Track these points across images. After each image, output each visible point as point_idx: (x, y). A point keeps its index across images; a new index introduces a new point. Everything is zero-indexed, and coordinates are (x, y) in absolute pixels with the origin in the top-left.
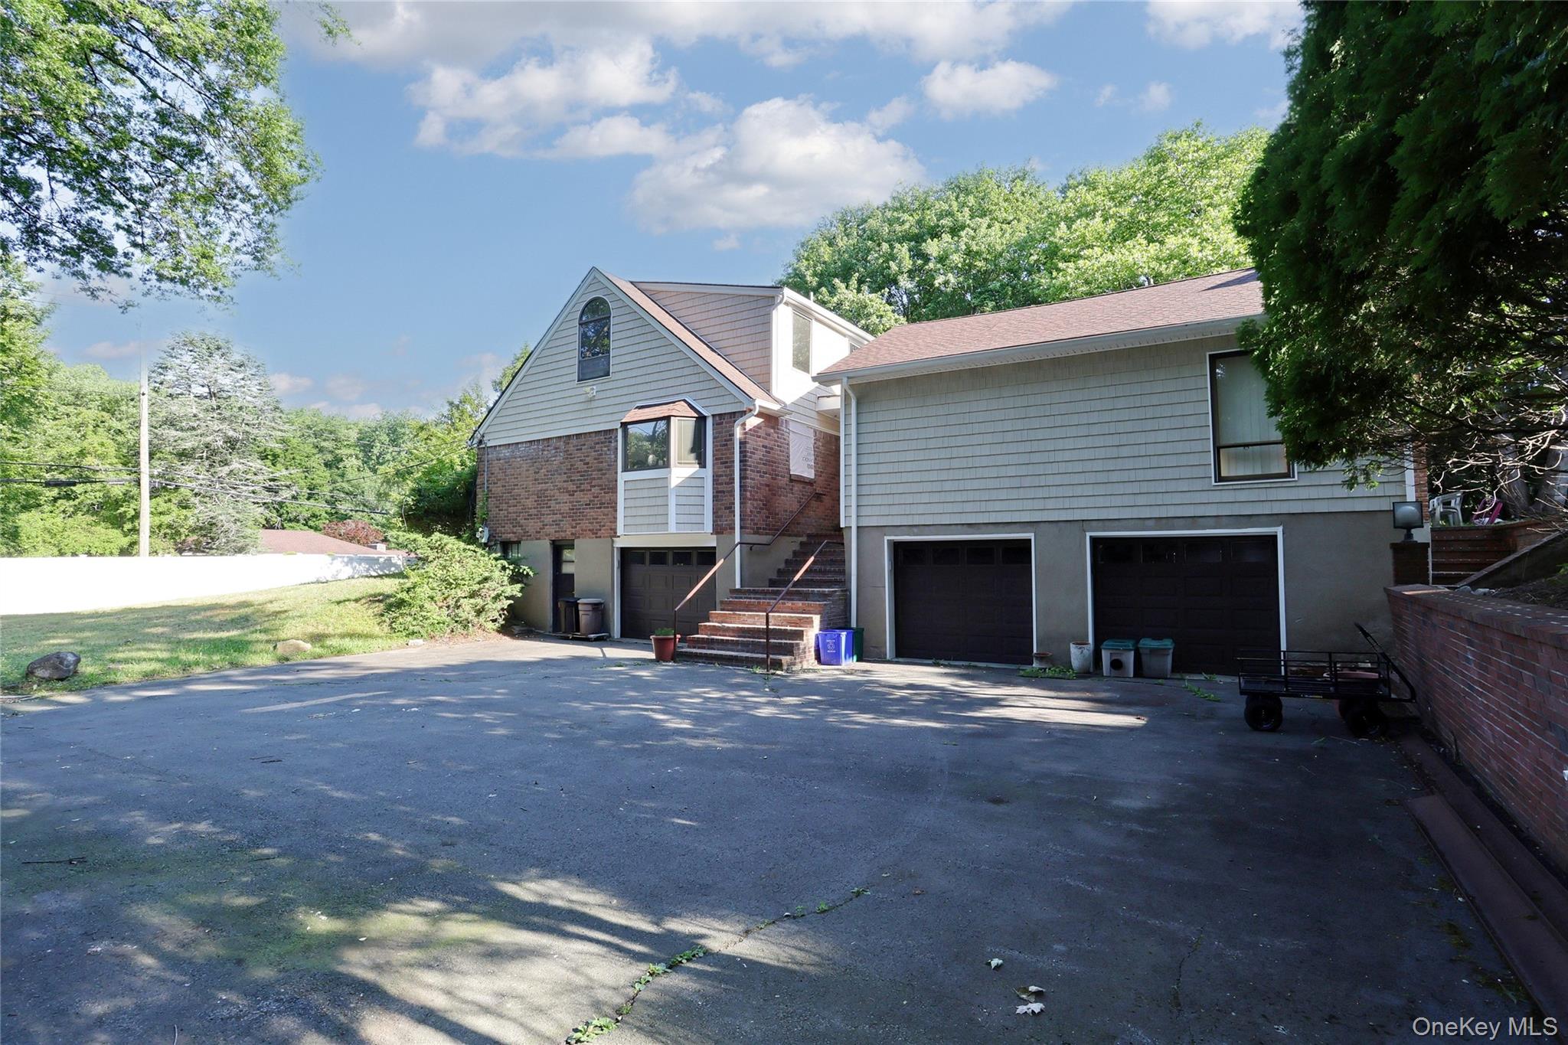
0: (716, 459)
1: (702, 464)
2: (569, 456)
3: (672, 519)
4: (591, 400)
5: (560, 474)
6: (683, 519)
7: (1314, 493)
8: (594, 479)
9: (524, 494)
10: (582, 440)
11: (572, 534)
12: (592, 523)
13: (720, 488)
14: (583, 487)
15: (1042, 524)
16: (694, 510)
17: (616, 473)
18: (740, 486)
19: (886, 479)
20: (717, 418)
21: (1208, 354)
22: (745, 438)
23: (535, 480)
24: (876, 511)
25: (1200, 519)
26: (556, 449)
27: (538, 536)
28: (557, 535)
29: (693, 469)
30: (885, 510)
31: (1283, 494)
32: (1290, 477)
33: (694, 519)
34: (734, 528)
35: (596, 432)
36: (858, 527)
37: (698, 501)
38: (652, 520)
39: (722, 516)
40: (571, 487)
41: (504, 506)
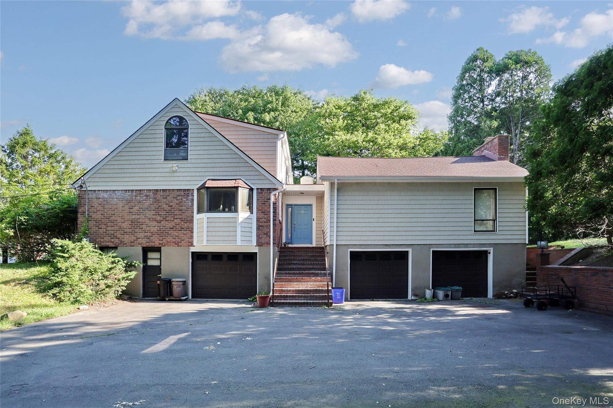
0: (259, 210)
1: (252, 213)
2: (156, 200)
3: (239, 238)
4: (174, 172)
5: (150, 211)
6: (244, 238)
7: (502, 237)
8: (176, 215)
9: (119, 219)
10: (167, 193)
11: (160, 244)
12: (175, 238)
13: (261, 224)
14: (167, 219)
15: (415, 245)
16: (248, 234)
17: (193, 213)
18: (273, 224)
19: (350, 225)
20: (259, 190)
21: (473, 188)
22: (276, 201)
23: (130, 212)
24: (345, 238)
25: (469, 245)
26: (147, 196)
27: (132, 244)
28: (148, 244)
29: (247, 214)
30: (349, 238)
31: (493, 237)
32: (495, 231)
33: (248, 239)
34: (270, 244)
35: (177, 190)
36: (337, 245)
37: (249, 230)
38: (226, 238)
39: (262, 238)
40: (158, 218)
41: (103, 226)
